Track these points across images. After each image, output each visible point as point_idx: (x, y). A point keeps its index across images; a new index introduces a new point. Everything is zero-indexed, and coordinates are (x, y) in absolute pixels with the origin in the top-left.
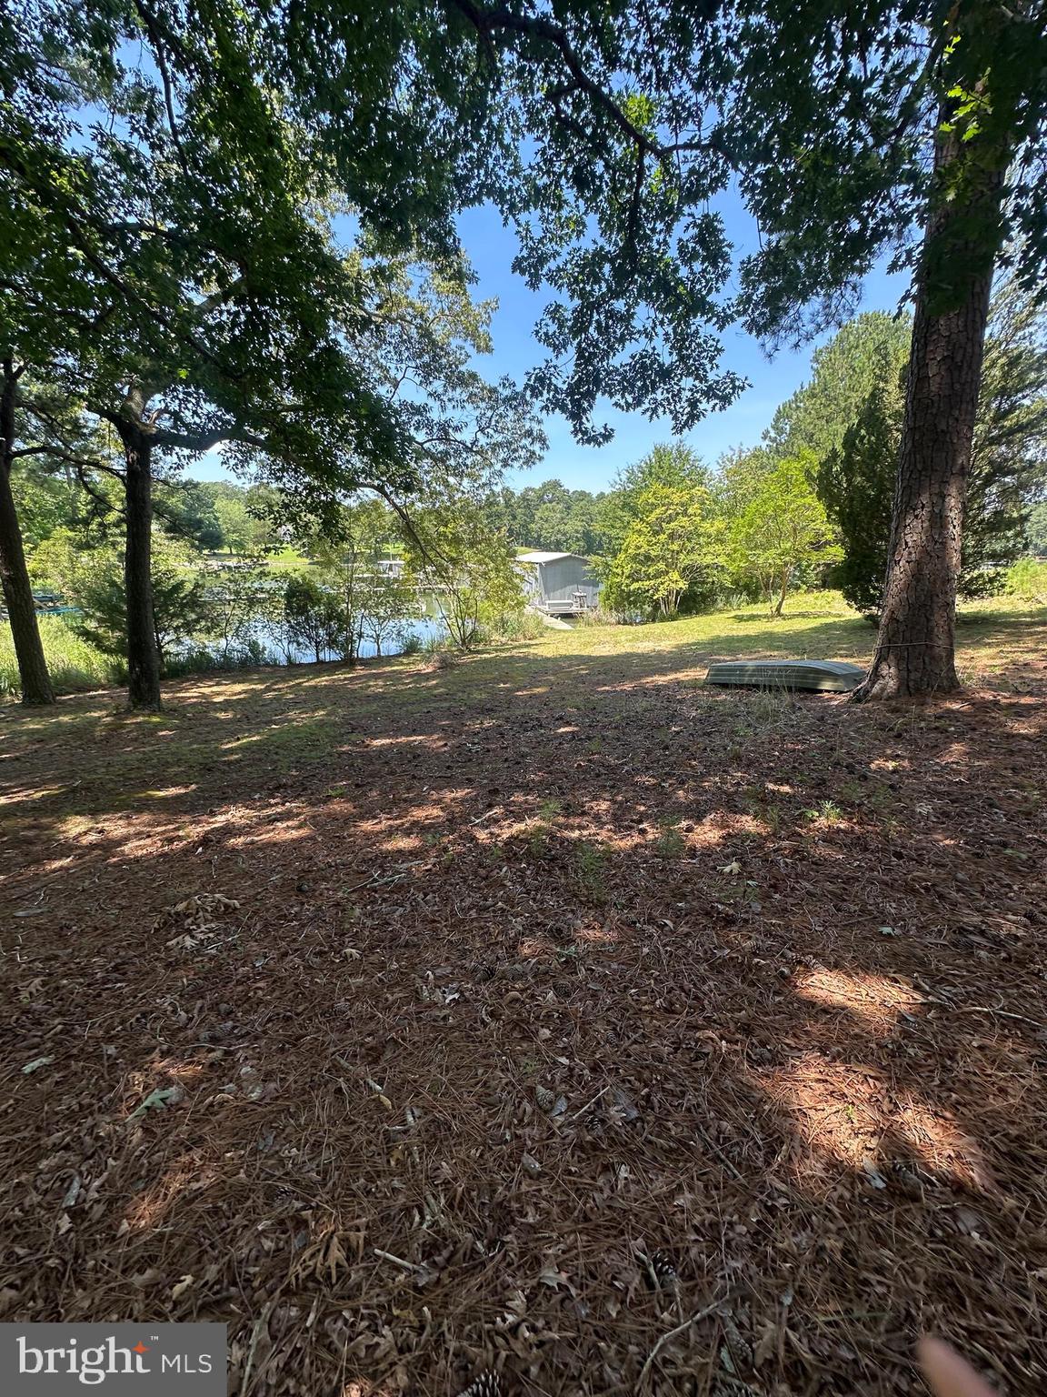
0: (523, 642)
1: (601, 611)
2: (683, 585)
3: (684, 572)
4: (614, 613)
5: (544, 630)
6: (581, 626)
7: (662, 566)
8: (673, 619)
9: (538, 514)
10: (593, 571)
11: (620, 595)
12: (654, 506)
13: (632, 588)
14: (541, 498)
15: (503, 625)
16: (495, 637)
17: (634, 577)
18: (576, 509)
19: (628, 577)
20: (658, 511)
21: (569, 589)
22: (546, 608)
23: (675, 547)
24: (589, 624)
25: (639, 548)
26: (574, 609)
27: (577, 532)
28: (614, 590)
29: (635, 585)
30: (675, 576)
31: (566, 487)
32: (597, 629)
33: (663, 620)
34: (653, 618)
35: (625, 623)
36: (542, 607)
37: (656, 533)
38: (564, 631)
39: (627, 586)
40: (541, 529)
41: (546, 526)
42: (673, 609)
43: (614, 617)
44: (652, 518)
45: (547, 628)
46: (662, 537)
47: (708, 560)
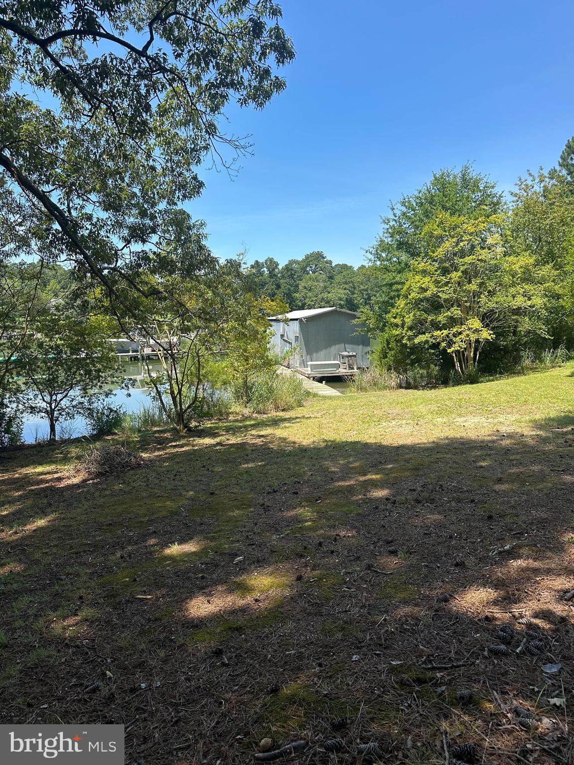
0: (274, 414)
1: (376, 372)
2: (486, 335)
3: (487, 318)
4: (394, 375)
5: (303, 397)
6: (352, 392)
7: (456, 312)
8: (473, 380)
9: (302, 284)
10: (364, 324)
11: (401, 352)
12: (440, 240)
13: (416, 341)
14: (304, 270)
15: (245, 392)
16: (236, 408)
17: (419, 327)
18: (338, 278)
19: (411, 328)
20: (447, 244)
21: (334, 349)
22: (308, 371)
23: (473, 287)
24: (362, 389)
25: (425, 290)
26: (342, 371)
27: (340, 299)
28: (393, 345)
29: (421, 338)
30: (476, 323)
31: (328, 258)
32: (373, 396)
33: (458, 382)
34: (444, 380)
35: (408, 386)
36: (302, 370)
37: (445, 271)
38: (330, 398)
39: (409, 339)
40: (305, 298)
41: (310, 294)
42: (472, 368)
43: (393, 379)
44: (440, 252)
45: (308, 393)
46: (455, 276)
47: (519, 302)
